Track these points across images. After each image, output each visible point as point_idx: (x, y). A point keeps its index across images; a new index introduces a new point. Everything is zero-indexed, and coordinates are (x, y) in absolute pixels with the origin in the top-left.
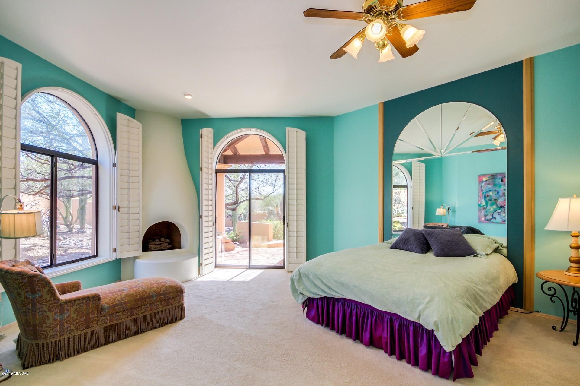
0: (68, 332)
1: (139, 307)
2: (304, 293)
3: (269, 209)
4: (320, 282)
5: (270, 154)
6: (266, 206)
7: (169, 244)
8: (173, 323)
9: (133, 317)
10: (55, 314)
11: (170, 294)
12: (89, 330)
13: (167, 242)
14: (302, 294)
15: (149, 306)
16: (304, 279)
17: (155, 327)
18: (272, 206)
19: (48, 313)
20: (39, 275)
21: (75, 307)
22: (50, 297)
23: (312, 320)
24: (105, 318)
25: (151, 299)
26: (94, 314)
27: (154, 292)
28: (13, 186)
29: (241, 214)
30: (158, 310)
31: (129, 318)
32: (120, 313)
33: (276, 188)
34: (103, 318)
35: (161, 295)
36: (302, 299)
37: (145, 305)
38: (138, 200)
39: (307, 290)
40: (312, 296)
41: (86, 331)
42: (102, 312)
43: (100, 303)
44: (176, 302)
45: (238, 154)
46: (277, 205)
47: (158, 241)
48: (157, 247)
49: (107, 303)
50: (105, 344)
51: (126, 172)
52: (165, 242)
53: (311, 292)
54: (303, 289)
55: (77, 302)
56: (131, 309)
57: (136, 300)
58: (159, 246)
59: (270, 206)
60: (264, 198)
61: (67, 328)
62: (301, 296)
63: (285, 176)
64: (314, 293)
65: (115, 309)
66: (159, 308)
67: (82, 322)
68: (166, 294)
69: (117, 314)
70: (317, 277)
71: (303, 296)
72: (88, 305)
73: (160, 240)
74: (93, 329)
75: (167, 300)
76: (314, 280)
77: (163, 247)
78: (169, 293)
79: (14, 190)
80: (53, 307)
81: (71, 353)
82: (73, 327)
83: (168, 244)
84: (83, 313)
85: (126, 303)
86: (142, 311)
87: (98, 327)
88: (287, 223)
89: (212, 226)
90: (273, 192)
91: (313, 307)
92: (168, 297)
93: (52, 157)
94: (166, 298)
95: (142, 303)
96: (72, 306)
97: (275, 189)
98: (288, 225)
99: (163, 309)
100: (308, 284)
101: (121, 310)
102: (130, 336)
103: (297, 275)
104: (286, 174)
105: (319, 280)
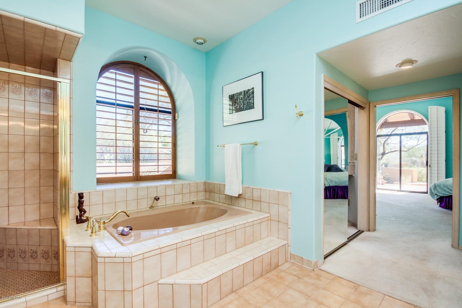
2: (438, 194)
3: (412, 160)
4: (447, 189)
5: (415, 119)
6: (408, 157)
14: (437, 195)
16: (438, 188)
18: (415, 156)
23: (443, 207)
29: (383, 164)
33: (421, 141)
36: (437, 197)
39: (439, 193)
40: (442, 195)
45: (387, 121)
46: (422, 156)
53: (442, 194)
54: (437, 192)
59: (413, 157)
60: (408, 150)
62: (436, 196)
63: (428, 136)
64: (443, 194)
70: (445, 186)
71: (437, 196)
76: (443, 188)
88: (430, 165)
90: (417, 145)
91: (444, 202)
97: (419, 142)
98: (430, 166)
100: (439, 190)
103: (434, 186)
104: (428, 135)
105: (446, 188)
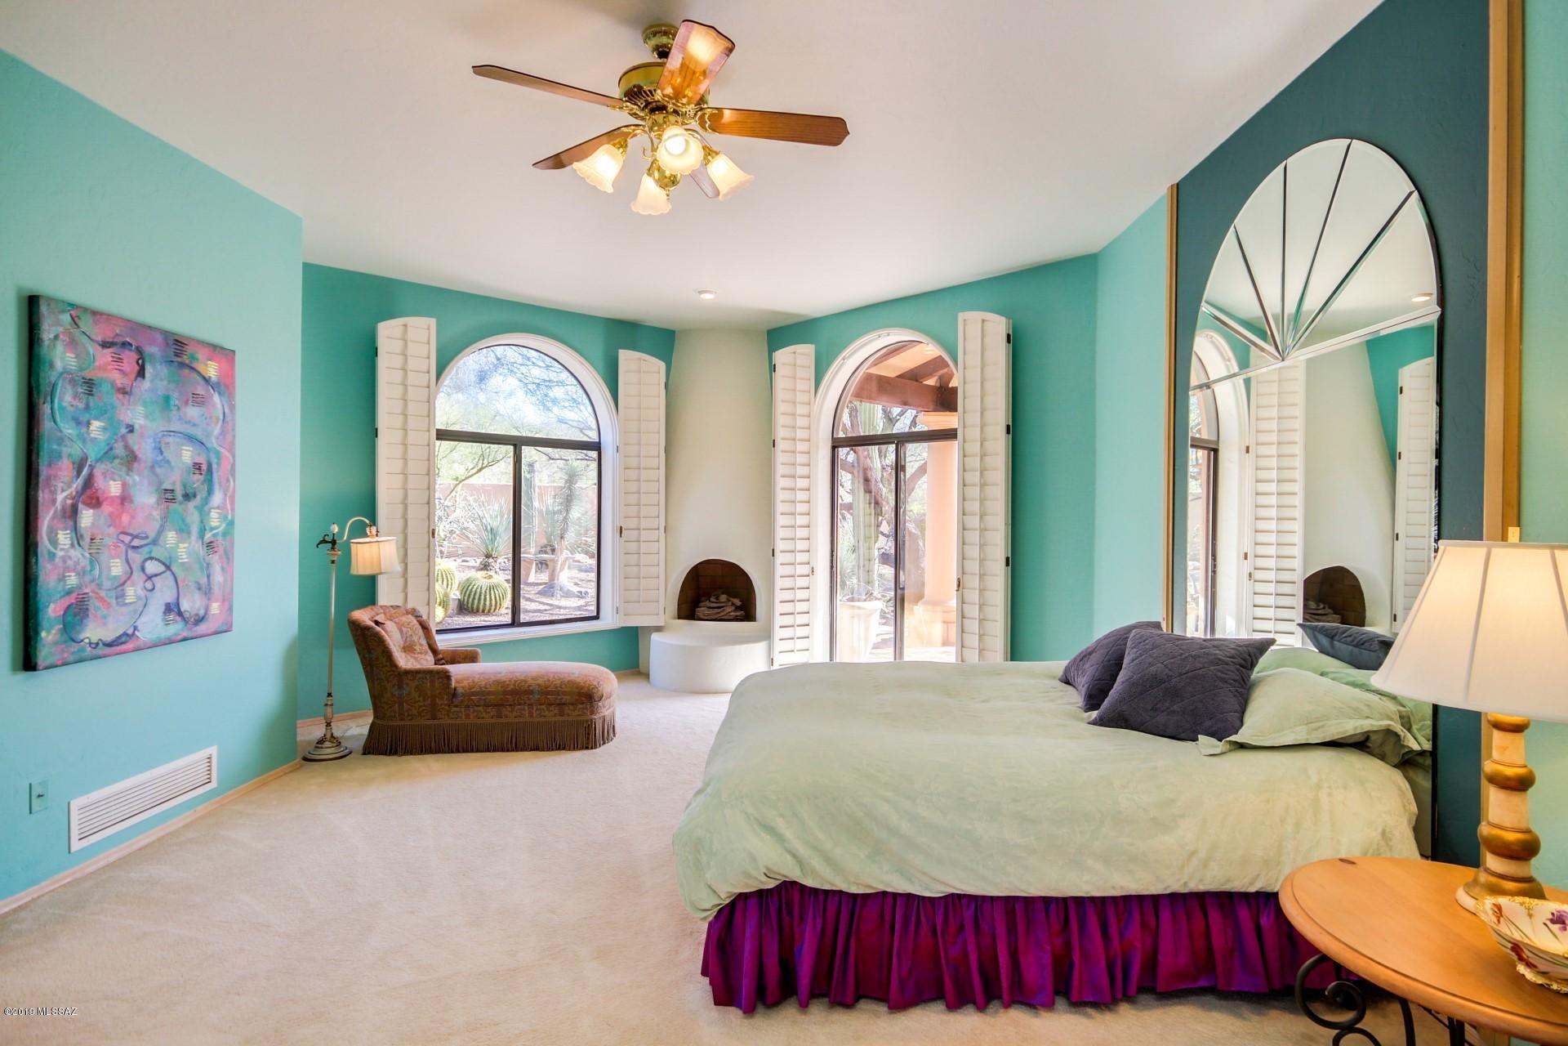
0: (410, 718)
1: (510, 705)
7: (737, 608)
8: (569, 750)
9: (500, 720)
10: (394, 686)
11: (565, 695)
12: (436, 722)
13: (733, 604)
15: (526, 708)
17: (537, 749)
19: (386, 683)
20: (372, 628)
21: (416, 683)
22: (386, 662)
24: (458, 709)
25: (531, 696)
26: (442, 699)
27: (539, 685)
28: (425, 501)
30: (543, 719)
31: (494, 720)
32: (481, 708)
34: (455, 709)
35: (548, 693)
37: (520, 704)
38: (657, 515)
41: (431, 722)
42: (454, 700)
43: (451, 684)
44: (577, 713)
47: (714, 600)
48: (711, 611)
49: (463, 687)
50: (458, 751)
51: (633, 462)
52: (730, 603)
55: (419, 676)
56: (498, 706)
57: (505, 693)
58: (716, 610)
61: (407, 711)
65: (472, 700)
66: (545, 716)
67: (425, 706)
68: (558, 693)
69: (476, 708)
72: (432, 682)
73: (717, 598)
74: (441, 722)
75: (558, 704)
77: (722, 614)
78: (564, 693)
79: (427, 506)
80: (390, 675)
81: (412, 751)
82: (415, 712)
83: (733, 608)
84: (426, 694)
85: (489, 693)
86: (515, 714)
87: (450, 722)
88: (959, 581)
89: (808, 576)
92: (560, 699)
93: (515, 446)
94: (558, 702)
95: (514, 700)
96: (413, 680)
98: (959, 586)
99: (553, 719)
101: (482, 703)
102: (494, 751)
